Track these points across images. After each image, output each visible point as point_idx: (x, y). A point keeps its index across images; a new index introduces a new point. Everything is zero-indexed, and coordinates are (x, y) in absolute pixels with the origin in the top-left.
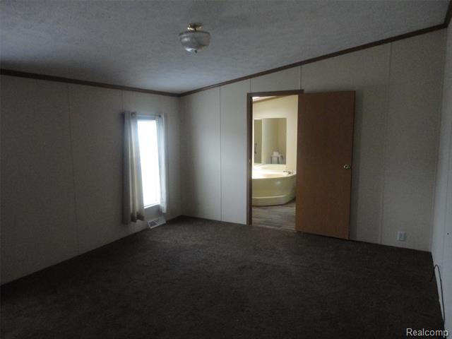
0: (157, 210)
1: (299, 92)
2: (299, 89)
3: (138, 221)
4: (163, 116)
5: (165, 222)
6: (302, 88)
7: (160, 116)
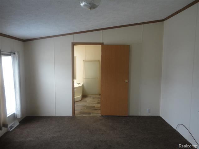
0: (14, 116)
1: (101, 44)
2: (101, 42)
3: (3, 128)
4: (16, 54)
5: (19, 124)
6: (103, 42)
7: (14, 54)
